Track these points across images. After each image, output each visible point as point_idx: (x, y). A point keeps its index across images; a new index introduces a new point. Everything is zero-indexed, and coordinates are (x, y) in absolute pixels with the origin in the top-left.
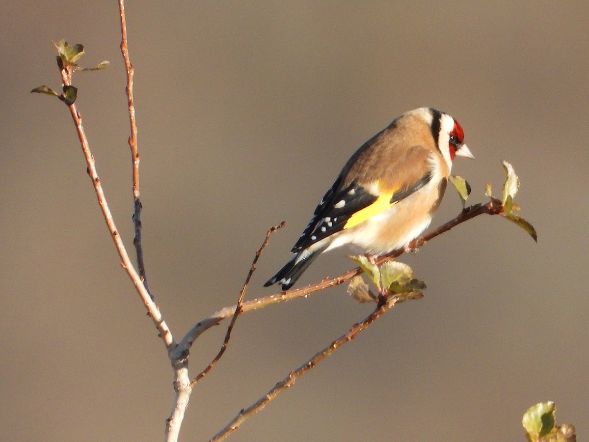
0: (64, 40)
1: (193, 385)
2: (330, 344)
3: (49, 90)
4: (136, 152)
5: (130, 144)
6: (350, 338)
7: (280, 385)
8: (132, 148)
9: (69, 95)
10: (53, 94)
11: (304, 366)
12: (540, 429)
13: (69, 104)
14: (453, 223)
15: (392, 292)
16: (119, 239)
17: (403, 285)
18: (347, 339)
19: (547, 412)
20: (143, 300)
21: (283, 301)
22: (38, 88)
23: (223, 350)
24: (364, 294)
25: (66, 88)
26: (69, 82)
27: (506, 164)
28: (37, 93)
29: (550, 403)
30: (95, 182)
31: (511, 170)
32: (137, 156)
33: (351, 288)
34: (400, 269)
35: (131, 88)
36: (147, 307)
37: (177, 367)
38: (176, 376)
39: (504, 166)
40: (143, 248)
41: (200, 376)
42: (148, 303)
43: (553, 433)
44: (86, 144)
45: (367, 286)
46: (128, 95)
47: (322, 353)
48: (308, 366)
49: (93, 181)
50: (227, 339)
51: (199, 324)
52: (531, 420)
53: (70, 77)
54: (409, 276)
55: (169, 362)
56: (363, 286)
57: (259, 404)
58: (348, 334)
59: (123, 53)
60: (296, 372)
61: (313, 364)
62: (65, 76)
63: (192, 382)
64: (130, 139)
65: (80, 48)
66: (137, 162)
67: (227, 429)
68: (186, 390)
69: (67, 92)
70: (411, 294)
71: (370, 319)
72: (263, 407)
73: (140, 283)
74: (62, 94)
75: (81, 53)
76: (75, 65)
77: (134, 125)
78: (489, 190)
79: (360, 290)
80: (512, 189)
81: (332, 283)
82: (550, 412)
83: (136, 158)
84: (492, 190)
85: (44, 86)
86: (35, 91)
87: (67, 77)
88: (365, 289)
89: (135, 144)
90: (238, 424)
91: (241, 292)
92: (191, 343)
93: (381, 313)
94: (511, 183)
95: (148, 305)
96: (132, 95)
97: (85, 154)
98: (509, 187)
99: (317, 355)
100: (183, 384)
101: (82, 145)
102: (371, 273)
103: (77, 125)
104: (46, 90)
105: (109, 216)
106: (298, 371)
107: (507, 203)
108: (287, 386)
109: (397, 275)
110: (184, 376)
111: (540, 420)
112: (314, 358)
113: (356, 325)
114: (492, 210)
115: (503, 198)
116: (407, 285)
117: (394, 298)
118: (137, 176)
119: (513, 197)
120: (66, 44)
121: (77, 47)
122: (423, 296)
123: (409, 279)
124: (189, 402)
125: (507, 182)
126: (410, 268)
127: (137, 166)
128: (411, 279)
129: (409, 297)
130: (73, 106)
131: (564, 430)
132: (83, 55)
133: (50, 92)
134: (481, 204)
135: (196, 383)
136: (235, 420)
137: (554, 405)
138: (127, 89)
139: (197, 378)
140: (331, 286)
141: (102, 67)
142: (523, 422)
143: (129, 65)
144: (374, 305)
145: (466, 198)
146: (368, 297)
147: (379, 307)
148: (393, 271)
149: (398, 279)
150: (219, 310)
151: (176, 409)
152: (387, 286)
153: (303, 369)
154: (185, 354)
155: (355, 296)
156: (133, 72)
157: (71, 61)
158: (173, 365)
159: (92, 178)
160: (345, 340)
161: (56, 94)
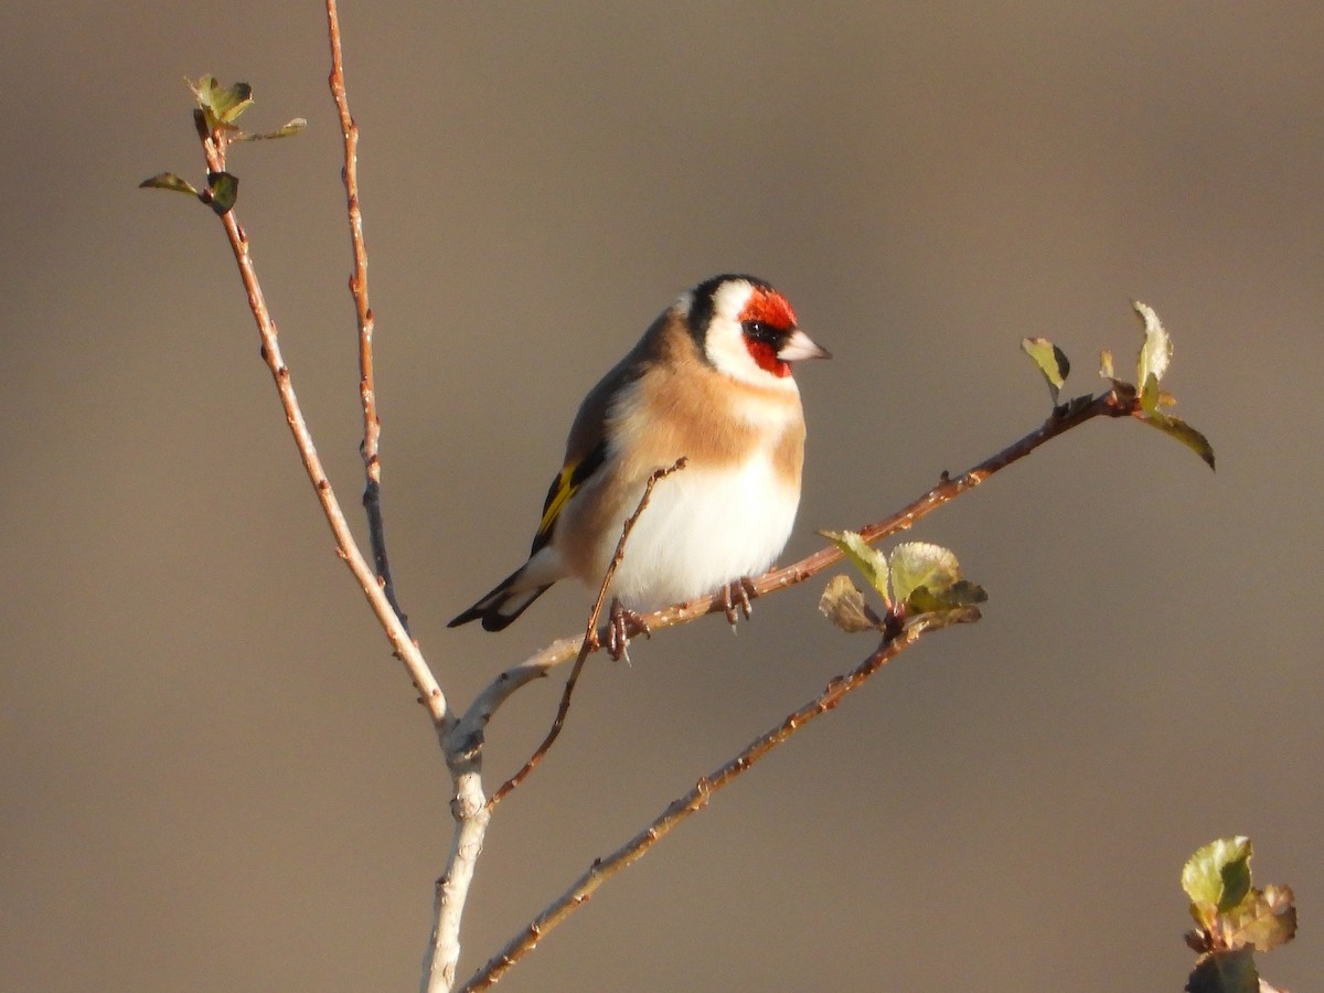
0: (209, 76)
1: (491, 807)
2: (784, 720)
3: (180, 182)
4: (366, 307)
5: (352, 289)
6: (825, 707)
7: (678, 808)
8: (357, 300)
9: (222, 191)
10: (188, 191)
11: (727, 767)
12: (1220, 895)
13: (221, 211)
14: (1035, 440)
15: (914, 609)
16: (330, 498)
17: (938, 594)
18: (820, 709)
19: (1235, 858)
20: (383, 624)
21: (680, 623)
22: (155, 179)
23: (555, 731)
24: (855, 613)
25: (214, 178)
26: (221, 164)
27: (1142, 308)
28: (154, 189)
29: (1240, 840)
30: (277, 376)
31: (1152, 320)
32: (369, 315)
33: (827, 600)
34: (932, 557)
35: (353, 171)
36: (393, 642)
37: (458, 770)
38: (457, 787)
39: (1138, 313)
40: (384, 513)
41: (508, 787)
42: (394, 633)
43: (1246, 904)
44: (259, 298)
45: (861, 597)
46: (347, 184)
47: (766, 739)
48: (737, 766)
49: (274, 374)
50: (564, 707)
51: (504, 676)
52: (1200, 877)
53: (223, 154)
54: (952, 573)
55: (441, 757)
56: (852, 597)
57: (633, 847)
58: (820, 699)
59: (334, 95)
60: (711, 779)
61: (747, 762)
62: (213, 152)
63: (490, 800)
64: (353, 280)
65: (243, 91)
66: (369, 328)
67: (566, 901)
68: (477, 818)
69: (217, 184)
70: (954, 613)
71: (868, 667)
72: (641, 854)
73: (376, 590)
74: (205, 191)
75: (247, 102)
76: (232, 128)
77: (360, 248)
78: (1108, 364)
79: (847, 604)
80: (1156, 361)
81: (783, 580)
82: (1241, 860)
83: (365, 320)
84: (1113, 364)
85: (167, 174)
86: (148, 184)
87: (217, 154)
88: (857, 603)
89: (363, 290)
90: (588, 891)
91: (593, 609)
92: (487, 718)
93: (892, 653)
94: (1154, 348)
95: (396, 637)
96: (355, 185)
97: (257, 317)
98: (1150, 356)
99: (756, 743)
100: (471, 804)
101: (250, 298)
102: (870, 568)
103: (238, 255)
104: (171, 181)
105: (310, 449)
106: (717, 778)
107: (1146, 390)
108: (693, 810)
109: (926, 571)
110: (473, 789)
111: (1219, 876)
112: (749, 749)
113: (840, 679)
114: (1115, 406)
115: (1138, 380)
116: (947, 593)
117: (918, 622)
118: (369, 358)
119: (1159, 376)
120: (214, 83)
121: (238, 89)
122: (980, 616)
123: (950, 579)
124: (484, 842)
125: (1145, 347)
126: (953, 556)
127: (369, 338)
128: (955, 581)
129: (951, 620)
130: (230, 215)
131: (1270, 897)
132: (251, 104)
133: (180, 186)
134: (1091, 396)
135: (497, 801)
136: (583, 882)
137: (1248, 844)
138: (345, 173)
139: (500, 791)
140: (783, 586)
141: (290, 131)
142: (1183, 881)
143: (348, 121)
144: (877, 637)
145: (1059, 384)
146: (863, 619)
147: (888, 640)
148: (917, 564)
149: (926, 581)
150: (546, 645)
151: (457, 857)
152: (904, 594)
153: (726, 772)
154: (474, 740)
155: (836, 617)
156: (357, 135)
157: (224, 120)
158: (450, 764)
159: (272, 367)
160: (814, 712)
161: (194, 190)
